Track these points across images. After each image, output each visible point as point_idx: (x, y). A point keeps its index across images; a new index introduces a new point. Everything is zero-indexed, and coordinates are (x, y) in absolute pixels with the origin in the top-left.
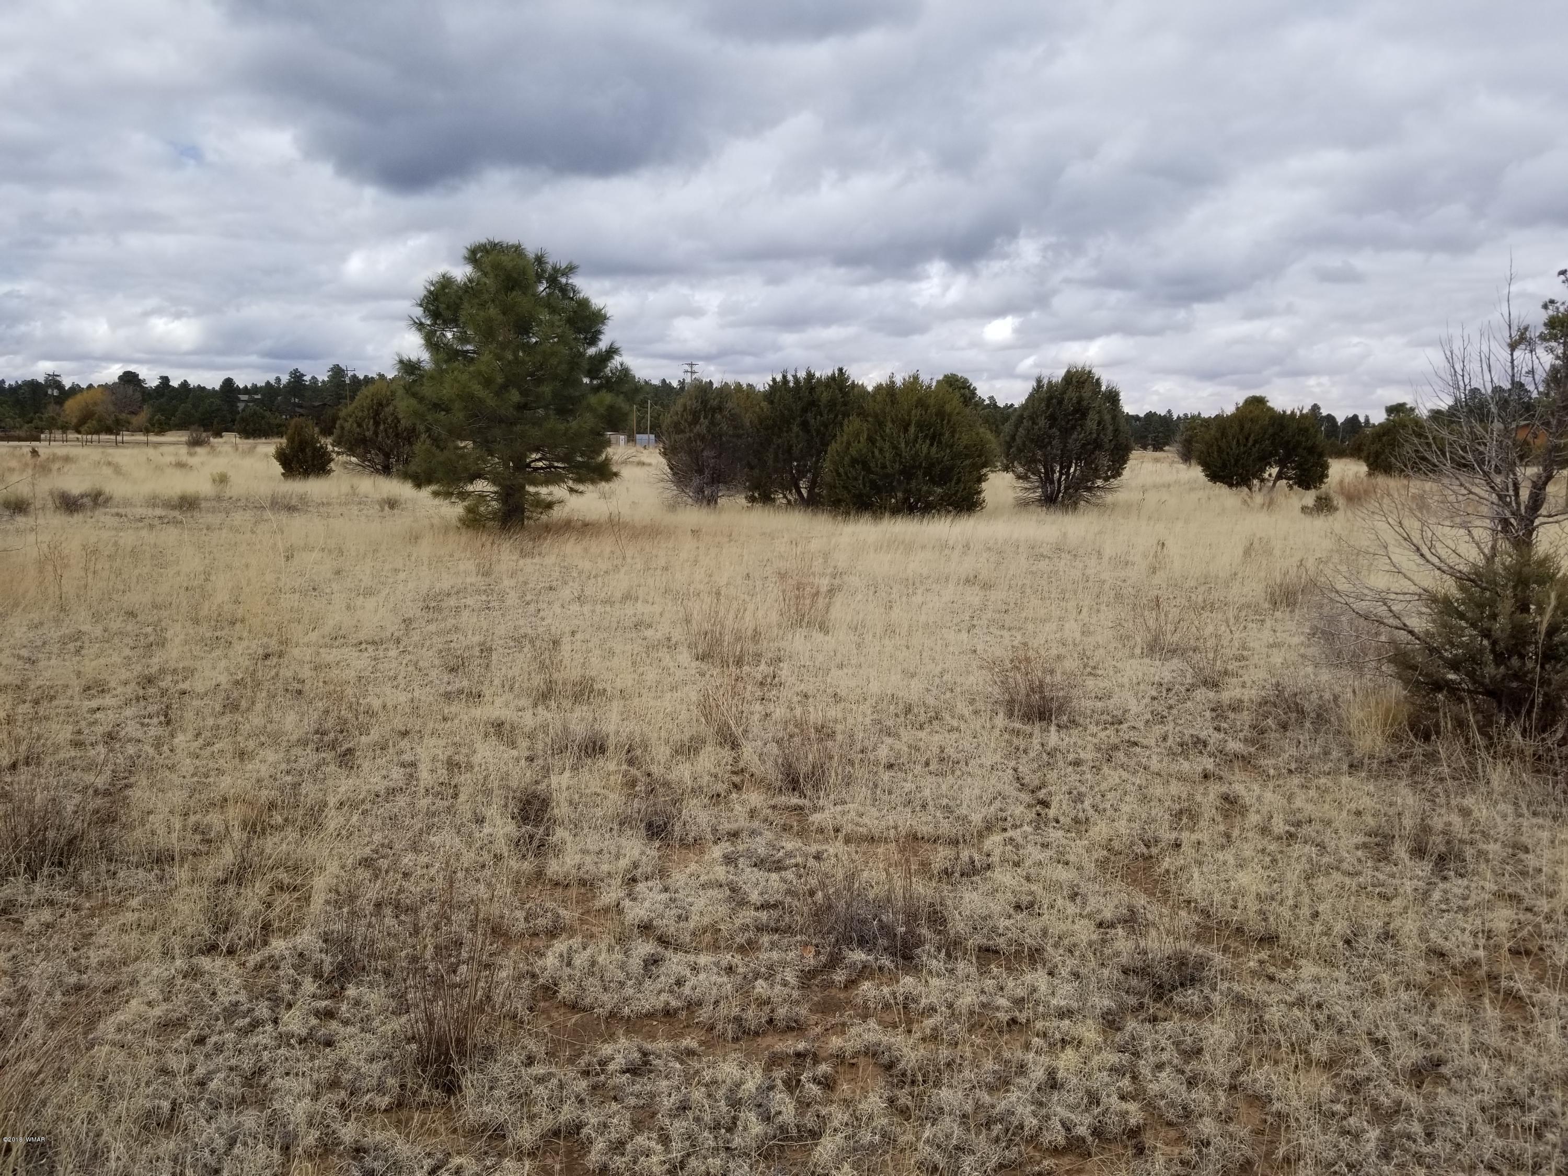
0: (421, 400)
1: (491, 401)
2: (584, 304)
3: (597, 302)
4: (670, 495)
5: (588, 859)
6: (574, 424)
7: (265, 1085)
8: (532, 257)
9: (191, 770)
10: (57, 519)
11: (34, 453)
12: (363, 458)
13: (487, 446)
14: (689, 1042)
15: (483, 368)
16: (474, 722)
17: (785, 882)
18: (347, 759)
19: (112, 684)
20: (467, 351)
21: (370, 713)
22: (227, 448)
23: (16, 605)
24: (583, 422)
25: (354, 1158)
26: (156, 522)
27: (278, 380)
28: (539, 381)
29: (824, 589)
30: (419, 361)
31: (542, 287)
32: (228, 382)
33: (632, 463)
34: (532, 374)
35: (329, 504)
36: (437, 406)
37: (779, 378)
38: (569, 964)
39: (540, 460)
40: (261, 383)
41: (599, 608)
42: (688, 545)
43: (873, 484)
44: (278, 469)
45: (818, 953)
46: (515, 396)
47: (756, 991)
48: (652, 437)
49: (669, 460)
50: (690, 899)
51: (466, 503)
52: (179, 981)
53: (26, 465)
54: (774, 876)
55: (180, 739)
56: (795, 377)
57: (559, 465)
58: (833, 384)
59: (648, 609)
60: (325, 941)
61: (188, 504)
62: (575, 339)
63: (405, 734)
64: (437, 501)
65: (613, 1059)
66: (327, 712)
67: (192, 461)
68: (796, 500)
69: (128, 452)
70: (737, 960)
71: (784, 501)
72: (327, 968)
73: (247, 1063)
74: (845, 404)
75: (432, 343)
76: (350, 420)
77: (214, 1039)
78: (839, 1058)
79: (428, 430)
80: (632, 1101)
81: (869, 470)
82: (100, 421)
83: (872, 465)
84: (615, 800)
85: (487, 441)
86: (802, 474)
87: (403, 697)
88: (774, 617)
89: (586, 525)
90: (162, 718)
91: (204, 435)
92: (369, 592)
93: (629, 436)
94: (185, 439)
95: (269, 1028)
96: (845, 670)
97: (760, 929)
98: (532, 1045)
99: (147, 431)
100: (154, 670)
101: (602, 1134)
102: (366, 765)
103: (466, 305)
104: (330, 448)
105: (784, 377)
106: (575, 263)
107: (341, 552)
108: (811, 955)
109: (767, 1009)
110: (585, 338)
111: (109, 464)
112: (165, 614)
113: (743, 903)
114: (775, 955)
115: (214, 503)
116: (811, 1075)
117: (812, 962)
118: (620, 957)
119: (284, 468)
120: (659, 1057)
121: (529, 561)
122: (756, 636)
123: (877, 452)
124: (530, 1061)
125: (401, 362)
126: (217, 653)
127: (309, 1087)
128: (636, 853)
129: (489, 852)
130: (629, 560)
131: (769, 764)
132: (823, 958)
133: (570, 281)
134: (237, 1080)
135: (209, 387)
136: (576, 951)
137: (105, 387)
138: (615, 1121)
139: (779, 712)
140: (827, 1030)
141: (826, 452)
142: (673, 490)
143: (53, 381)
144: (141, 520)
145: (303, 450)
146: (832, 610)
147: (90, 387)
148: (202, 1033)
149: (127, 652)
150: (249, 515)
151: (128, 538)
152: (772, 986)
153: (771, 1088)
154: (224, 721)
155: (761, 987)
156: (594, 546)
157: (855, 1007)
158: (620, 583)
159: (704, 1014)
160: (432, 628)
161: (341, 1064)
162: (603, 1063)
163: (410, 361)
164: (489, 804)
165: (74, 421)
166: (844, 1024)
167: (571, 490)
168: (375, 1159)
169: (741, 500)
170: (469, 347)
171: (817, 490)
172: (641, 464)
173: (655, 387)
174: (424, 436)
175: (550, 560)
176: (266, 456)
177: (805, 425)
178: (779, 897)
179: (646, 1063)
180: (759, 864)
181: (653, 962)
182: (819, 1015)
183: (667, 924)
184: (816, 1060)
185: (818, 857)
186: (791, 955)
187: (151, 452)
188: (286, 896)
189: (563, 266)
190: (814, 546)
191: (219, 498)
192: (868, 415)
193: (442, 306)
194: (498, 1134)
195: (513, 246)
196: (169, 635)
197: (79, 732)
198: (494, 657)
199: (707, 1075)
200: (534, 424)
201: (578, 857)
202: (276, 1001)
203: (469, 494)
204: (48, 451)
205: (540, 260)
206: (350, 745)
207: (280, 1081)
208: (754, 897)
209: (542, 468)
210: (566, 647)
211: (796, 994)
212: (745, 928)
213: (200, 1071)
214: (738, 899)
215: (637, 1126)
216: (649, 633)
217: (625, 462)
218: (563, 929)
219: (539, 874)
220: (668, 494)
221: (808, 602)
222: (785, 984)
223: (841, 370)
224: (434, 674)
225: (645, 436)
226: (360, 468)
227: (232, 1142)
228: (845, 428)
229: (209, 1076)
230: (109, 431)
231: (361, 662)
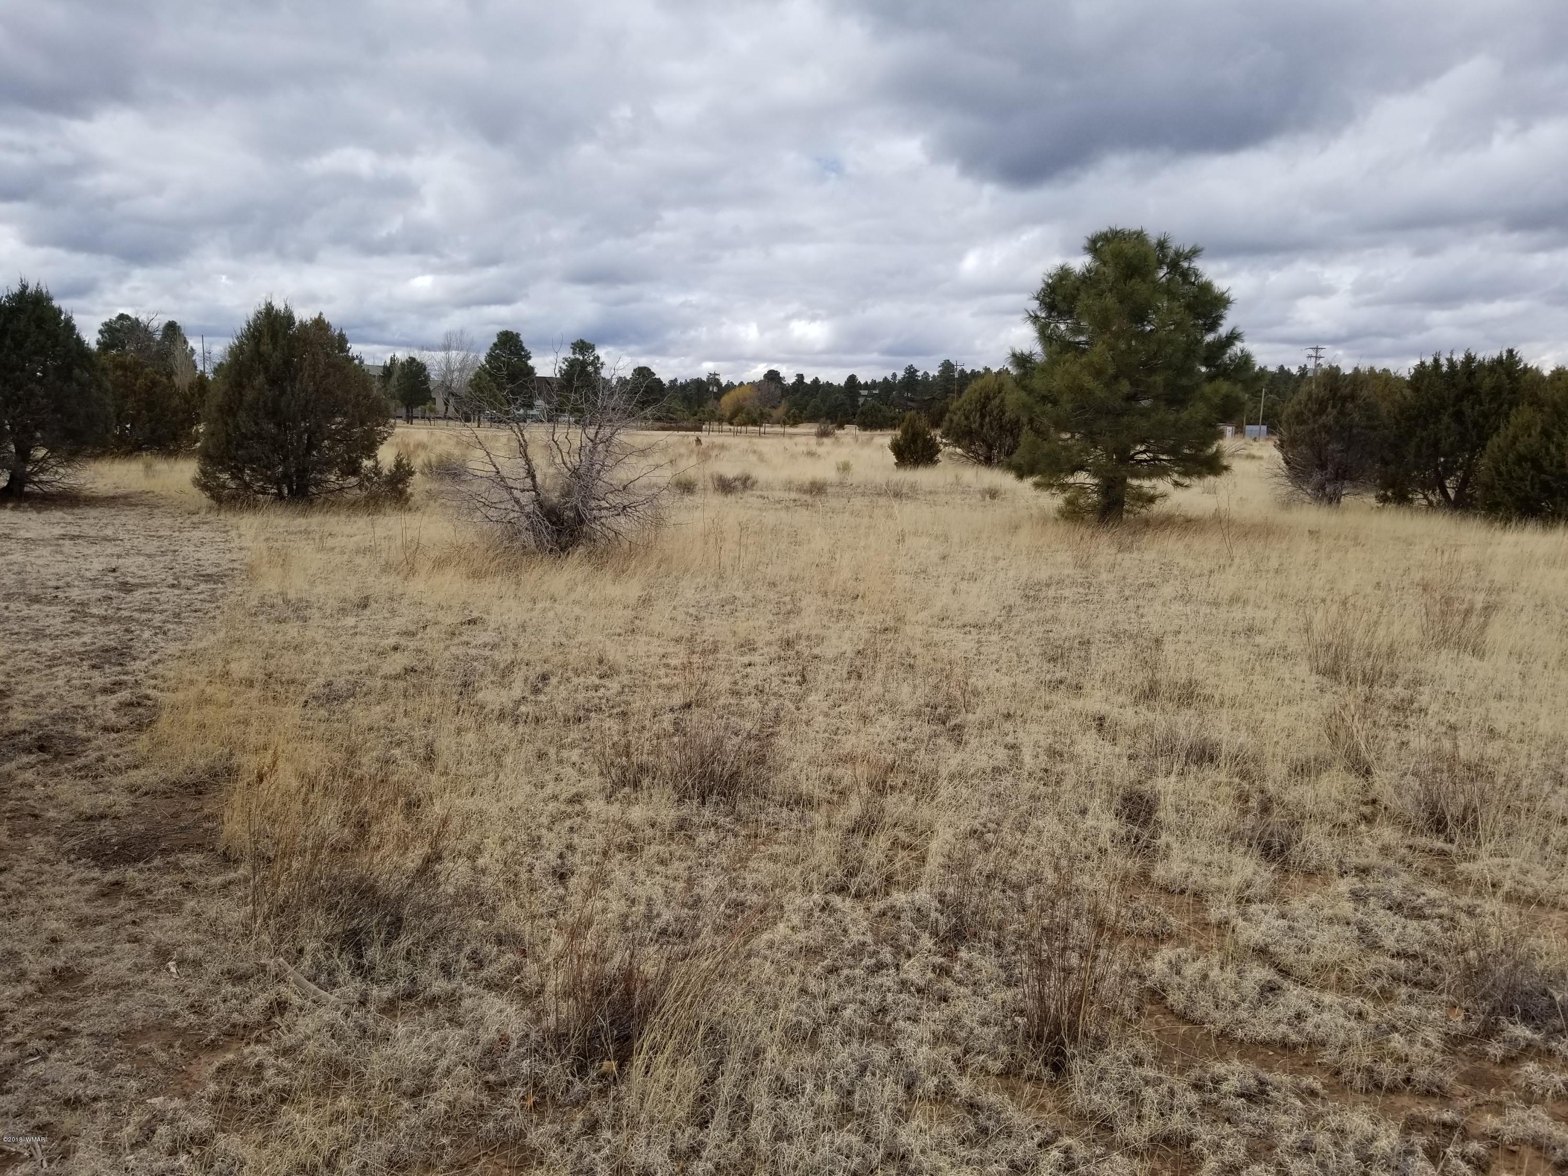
0: (1030, 392)
1: (1101, 393)
2: (1206, 288)
3: (1220, 285)
4: (1284, 492)
5: (1196, 870)
6: (1185, 415)
7: (889, 1025)
8: (1153, 241)
9: (823, 726)
10: (716, 500)
11: (698, 441)
12: (967, 449)
13: (1092, 438)
14: (1311, 1081)
15: (1095, 359)
16: (1074, 713)
17: (1428, 933)
18: (957, 735)
19: (760, 644)
20: (1079, 343)
21: (976, 693)
22: (848, 439)
23: (686, 570)
24: (1197, 411)
25: (969, 1112)
26: (792, 504)
27: (894, 375)
28: (1151, 371)
29: (1479, 606)
30: (1031, 354)
31: (1162, 273)
32: (852, 379)
33: (1240, 456)
34: (1144, 364)
35: (936, 493)
36: (1044, 399)
37: (1429, 361)
38: (1178, 973)
39: (1144, 452)
40: (879, 379)
41: (1205, 609)
42: (1304, 549)
43: (1546, 487)
44: (892, 458)
45: (1468, 1019)
46: (1125, 387)
47: (1392, 1044)
48: (1264, 428)
49: (1285, 454)
50: (1311, 931)
51: (1067, 495)
52: (817, 914)
53: (692, 451)
54: (1413, 924)
55: (812, 698)
56: (1450, 361)
57: (1164, 457)
58: (1499, 369)
59: (1259, 614)
60: (940, 901)
61: (817, 489)
62: (1194, 325)
63: (1008, 716)
64: (1038, 492)
65: (1227, 1080)
66: (936, 687)
67: (821, 450)
68: (1439, 502)
69: (769, 441)
70: (1369, 1006)
71: (1425, 502)
72: (942, 929)
73: (873, 999)
74: (1513, 391)
75: (1046, 337)
76: (959, 413)
77: (846, 972)
78: (1494, 1139)
79: (1031, 421)
80: (1248, 1128)
81: (1540, 469)
82: (748, 414)
83: (1546, 463)
84: (1225, 813)
85: (1091, 433)
86: (1449, 472)
87: (1006, 681)
88: (1413, 633)
89: (1188, 521)
90: (799, 678)
91: (830, 427)
92: (973, 578)
93: (1237, 428)
94: (814, 430)
95: (892, 971)
96: (1504, 703)
97: (1396, 978)
98: (1140, 1046)
99: (784, 423)
100: (793, 634)
101: (1214, 1153)
102: (974, 742)
103: (1083, 295)
104: (939, 439)
105: (1436, 361)
106: (1200, 246)
107: (946, 539)
108: (1460, 1019)
109: (1404, 1067)
110: (1205, 324)
111: (755, 452)
112: (799, 585)
113: (1375, 946)
114: (1414, 1011)
115: (838, 489)
116: (1459, 1150)
117: (1461, 1027)
118: (1234, 976)
119: (897, 458)
120: (1278, 1089)
121: (1127, 555)
122: (1391, 652)
123: (1553, 449)
124: (1138, 1061)
125: (1014, 355)
126: (842, 624)
127: (928, 1035)
128: (1249, 871)
129: (1093, 844)
130: (1237, 560)
131: (1408, 799)
132: (1474, 1025)
133: (1192, 265)
134: (866, 1013)
135: (835, 383)
136: (1186, 961)
137: (753, 384)
138: (1229, 1143)
139: (1418, 742)
140: (1478, 1105)
141: (1484, 448)
142: (1288, 487)
143: (714, 379)
144: (779, 502)
145: (914, 441)
146: (1490, 631)
147: (741, 384)
148: (837, 964)
149: (771, 617)
150: (866, 500)
151: (770, 518)
152: (1411, 1042)
153: (1409, 1152)
154: (849, 686)
155: (1397, 1041)
156: (1197, 544)
157: (1516, 1088)
158: (1228, 582)
159: (1328, 1056)
160: (1032, 616)
161: (956, 1020)
162: (1217, 1081)
163: (1022, 354)
164: (1092, 797)
165: (728, 414)
166: (1500, 1104)
167: (1177, 484)
168: (989, 1118)
169: (1370, 499)
170: (1082, 338)
171: (1467, 491)
172: (1252, 457)
173: (1273, 375)
174: (1026, 428)
175: (1150, 555)
176: (882, 446)
177: (1458, 416)
178: (1417, 947)
179: (1263, 1092)
180: (1396, 907)
181: (1270, 989)
182: (1468, 1087)
183: (1288, 953)
184: (1466, 1137)
185: (1471, 912)
186: (1435, 1014)
187: (787, 442)
188: (905, 853)
189: (1187, 249)
190: (1466, 554)
191: (841, 484)
192: (1543, 406)
193: (1059, 298)
194: (1106, 1126)
195: (1135, 233)
196: (803, 604)
197: (735, 683)
198: (1093, 650)
199: (1334, 1121)
200: (1142, 415)
201: (1185, 865)
202: (898, 949)
203: (1071, 486)
204: (708, 440)
205: (1162, 245)
206: (958, 721)
207: (901, 1023)
208: (1389, 942)
209: (1145, 461)
210: (1168, 647)
211: (1439, 1058)
212: (1376, 974)
213: (835, 998)
214: (1369, 940)
215: (1253, 1155)
216: (1259, 639)
217: (1232, 455)
218: (1170, 936)
219: (1145, 875)
220: (1283, 491)
221: (1458, 619)
222: (1427, 1044)
223: (1510, 352)
224: (1034, 662)
225: (1256, 428)
226: (963, 459)
227: (863, 1070)
228: (1512, 419)
229: (844, 1004)
230: (754, 423)
231: (965, 644)
